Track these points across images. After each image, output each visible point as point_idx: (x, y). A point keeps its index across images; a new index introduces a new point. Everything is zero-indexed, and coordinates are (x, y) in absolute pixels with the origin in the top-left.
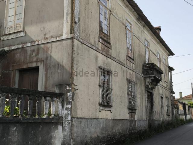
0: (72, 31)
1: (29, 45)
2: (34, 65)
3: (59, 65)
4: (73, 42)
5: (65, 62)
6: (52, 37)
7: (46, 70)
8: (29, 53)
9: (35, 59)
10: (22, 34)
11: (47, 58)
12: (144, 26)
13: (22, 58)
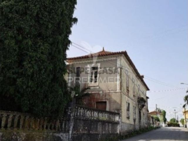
0: (121, 89)
1: (101, 92)
2: (104, 101)
3: (115, 102)
4: (121, 93)
5: (118, 101)
6: (112, 90)
7: (110, 103)
8: (101, 95)
9: (104, 98)
10: (98, 87)
11: (110, 98)
12: (138, 79)
13: (98, 97)
